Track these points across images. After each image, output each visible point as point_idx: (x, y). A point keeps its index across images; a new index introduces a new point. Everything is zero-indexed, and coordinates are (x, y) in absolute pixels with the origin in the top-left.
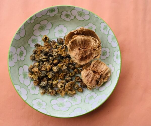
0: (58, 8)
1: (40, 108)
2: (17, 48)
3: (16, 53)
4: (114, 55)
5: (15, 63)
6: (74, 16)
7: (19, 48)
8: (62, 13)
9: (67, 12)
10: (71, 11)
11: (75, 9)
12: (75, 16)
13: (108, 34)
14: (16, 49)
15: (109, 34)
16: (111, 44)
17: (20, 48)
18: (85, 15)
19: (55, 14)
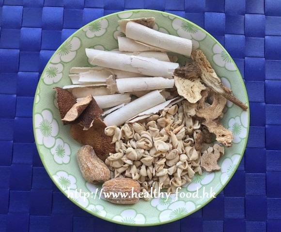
0: (55, 174)
1: (242, 125)
2: (159, 211)
3: (168, 209)
4: (95, 36)
5: (185, 202)
6: (56, 139)
7: (157, 209)
8: (61, 163)
9: (53, 155)
10: (50, 149)
11: (42, 144)
12: (55, 137)
13: (60, 63)
14: (162, 211)
15: (59, 61)
16: (76, 51)
17: (156, 207)
18: (44, 120)
19: (69, 174)
